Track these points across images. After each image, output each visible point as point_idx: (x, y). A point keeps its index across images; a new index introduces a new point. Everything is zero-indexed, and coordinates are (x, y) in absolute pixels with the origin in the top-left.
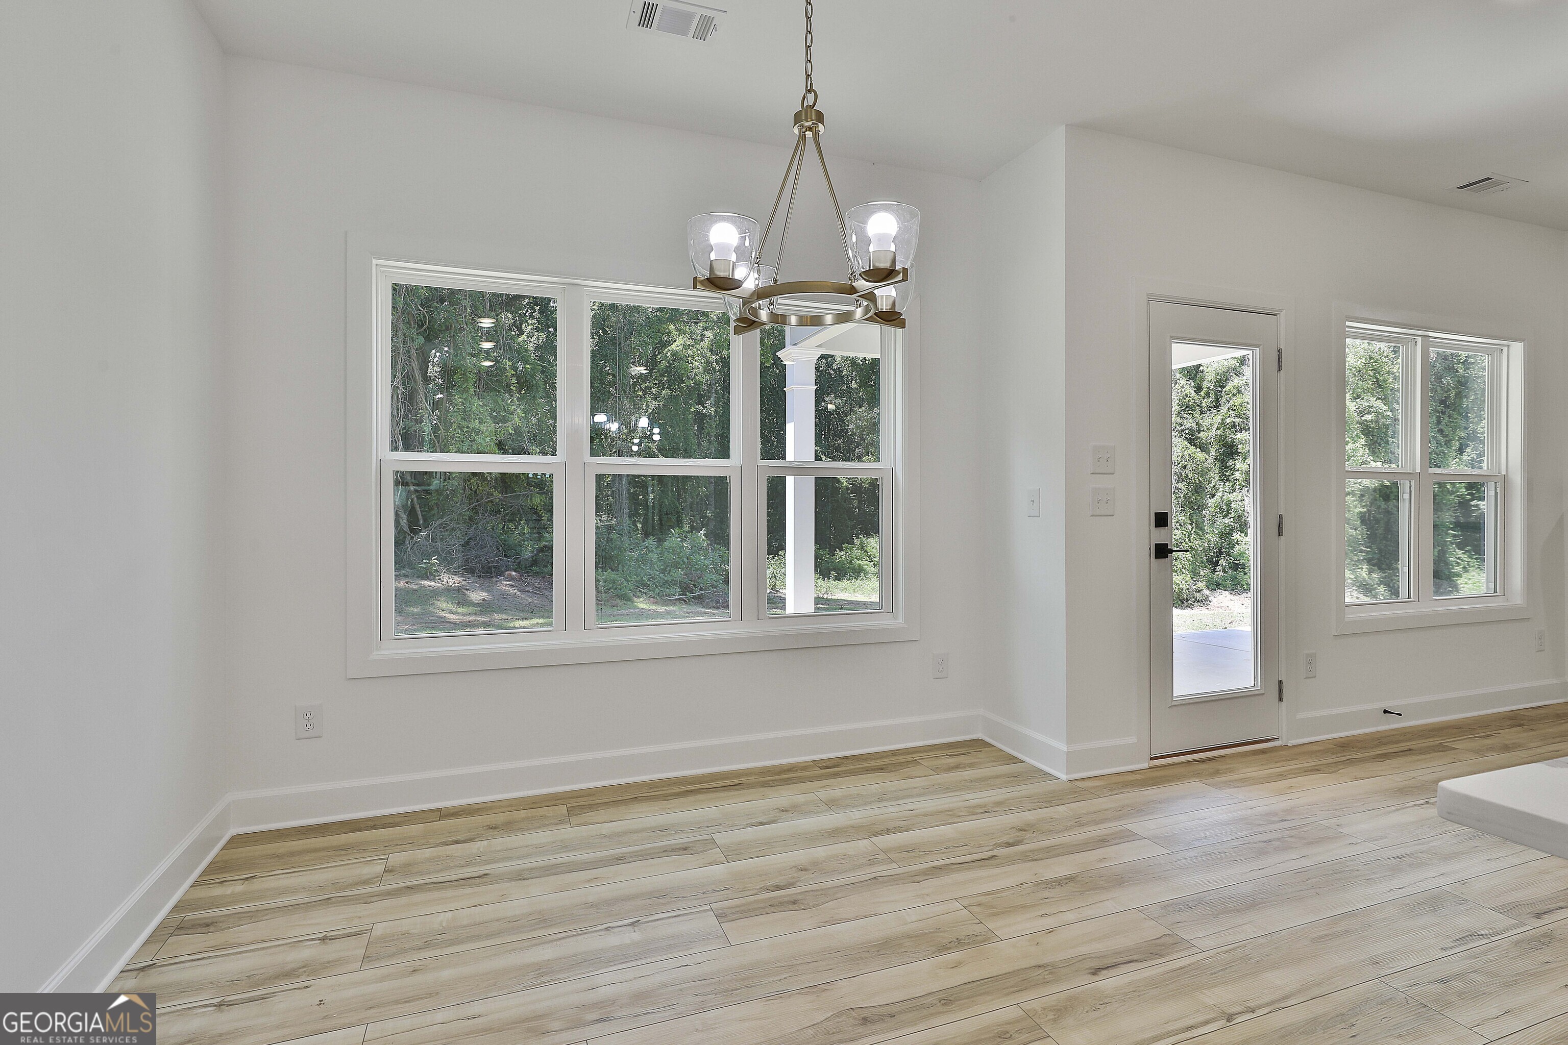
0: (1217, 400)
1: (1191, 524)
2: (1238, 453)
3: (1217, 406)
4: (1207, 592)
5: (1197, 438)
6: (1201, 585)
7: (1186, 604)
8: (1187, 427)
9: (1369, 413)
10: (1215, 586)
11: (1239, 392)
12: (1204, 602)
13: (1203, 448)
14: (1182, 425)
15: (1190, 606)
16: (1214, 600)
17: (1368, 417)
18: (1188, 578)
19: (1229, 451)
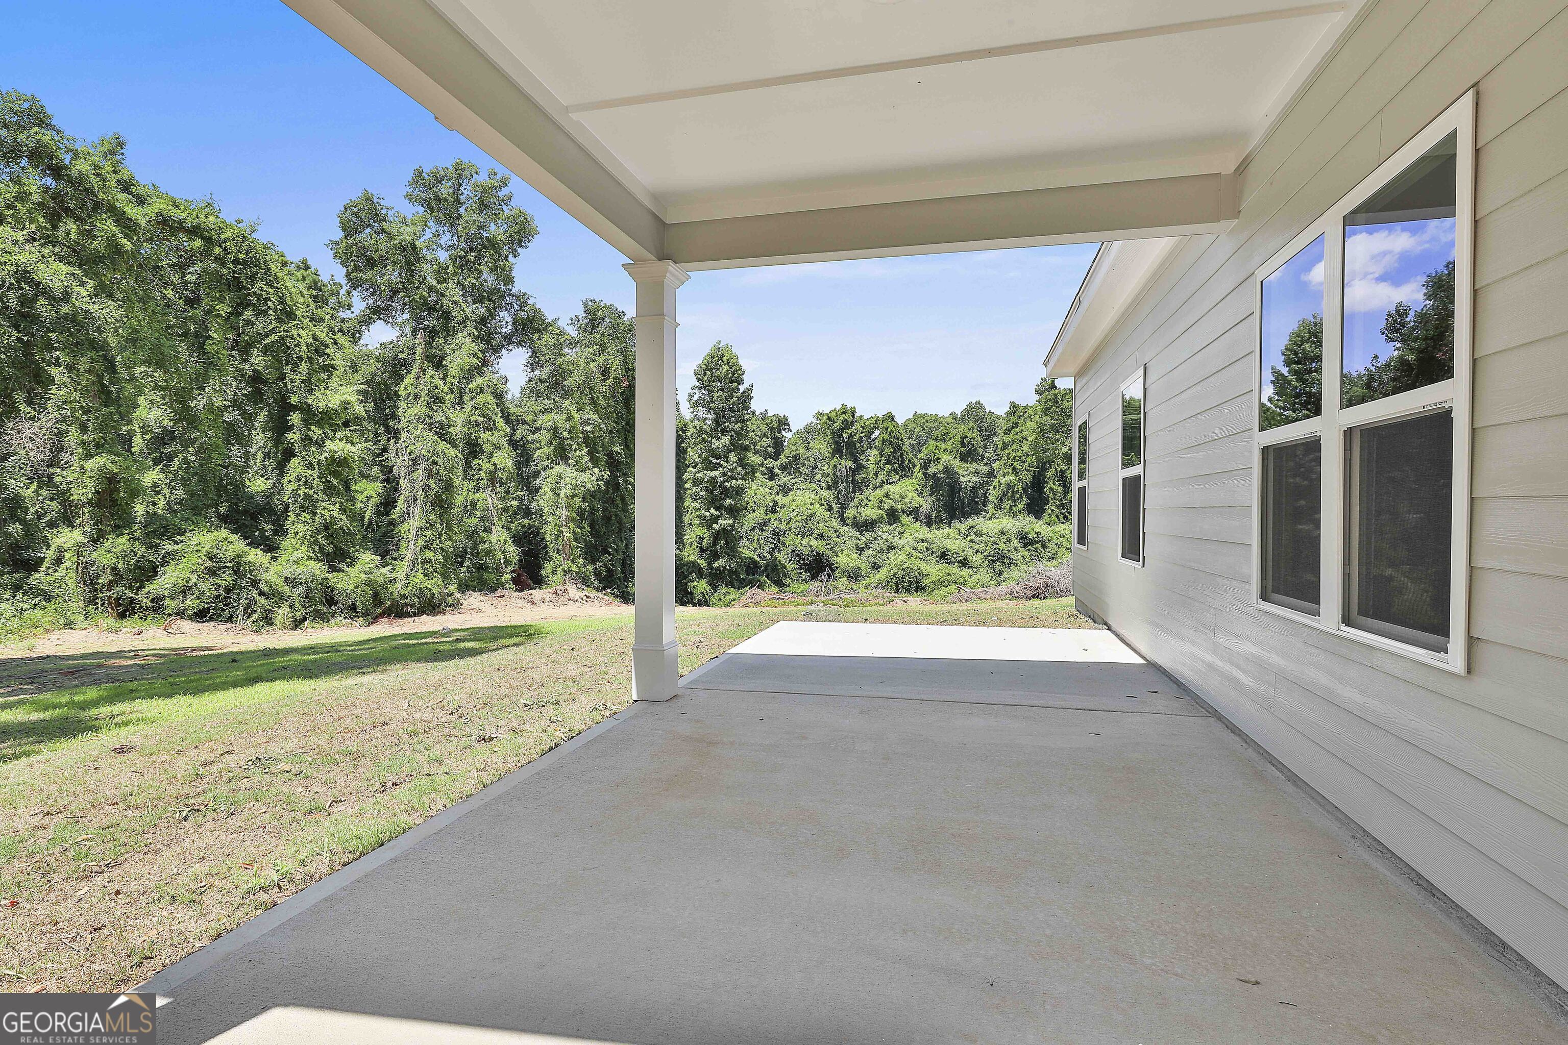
0: (461, 397)
1: (442, 525)
2: (483, 452)
3: (461, 403)
4: (458, 595)
5: (447, 433)
6: (452, 588)
7: (437, 610)
8: (437, 420)
9: (589, 424)
10: (464, 587)
11: (482, 391)
12: (456, 606)
13: (453, 444)
14: (431, 418)
15: (443, 612)
16: (465, 603)
17: (588, 428)
18: (440, 582)
19: (473, 449)
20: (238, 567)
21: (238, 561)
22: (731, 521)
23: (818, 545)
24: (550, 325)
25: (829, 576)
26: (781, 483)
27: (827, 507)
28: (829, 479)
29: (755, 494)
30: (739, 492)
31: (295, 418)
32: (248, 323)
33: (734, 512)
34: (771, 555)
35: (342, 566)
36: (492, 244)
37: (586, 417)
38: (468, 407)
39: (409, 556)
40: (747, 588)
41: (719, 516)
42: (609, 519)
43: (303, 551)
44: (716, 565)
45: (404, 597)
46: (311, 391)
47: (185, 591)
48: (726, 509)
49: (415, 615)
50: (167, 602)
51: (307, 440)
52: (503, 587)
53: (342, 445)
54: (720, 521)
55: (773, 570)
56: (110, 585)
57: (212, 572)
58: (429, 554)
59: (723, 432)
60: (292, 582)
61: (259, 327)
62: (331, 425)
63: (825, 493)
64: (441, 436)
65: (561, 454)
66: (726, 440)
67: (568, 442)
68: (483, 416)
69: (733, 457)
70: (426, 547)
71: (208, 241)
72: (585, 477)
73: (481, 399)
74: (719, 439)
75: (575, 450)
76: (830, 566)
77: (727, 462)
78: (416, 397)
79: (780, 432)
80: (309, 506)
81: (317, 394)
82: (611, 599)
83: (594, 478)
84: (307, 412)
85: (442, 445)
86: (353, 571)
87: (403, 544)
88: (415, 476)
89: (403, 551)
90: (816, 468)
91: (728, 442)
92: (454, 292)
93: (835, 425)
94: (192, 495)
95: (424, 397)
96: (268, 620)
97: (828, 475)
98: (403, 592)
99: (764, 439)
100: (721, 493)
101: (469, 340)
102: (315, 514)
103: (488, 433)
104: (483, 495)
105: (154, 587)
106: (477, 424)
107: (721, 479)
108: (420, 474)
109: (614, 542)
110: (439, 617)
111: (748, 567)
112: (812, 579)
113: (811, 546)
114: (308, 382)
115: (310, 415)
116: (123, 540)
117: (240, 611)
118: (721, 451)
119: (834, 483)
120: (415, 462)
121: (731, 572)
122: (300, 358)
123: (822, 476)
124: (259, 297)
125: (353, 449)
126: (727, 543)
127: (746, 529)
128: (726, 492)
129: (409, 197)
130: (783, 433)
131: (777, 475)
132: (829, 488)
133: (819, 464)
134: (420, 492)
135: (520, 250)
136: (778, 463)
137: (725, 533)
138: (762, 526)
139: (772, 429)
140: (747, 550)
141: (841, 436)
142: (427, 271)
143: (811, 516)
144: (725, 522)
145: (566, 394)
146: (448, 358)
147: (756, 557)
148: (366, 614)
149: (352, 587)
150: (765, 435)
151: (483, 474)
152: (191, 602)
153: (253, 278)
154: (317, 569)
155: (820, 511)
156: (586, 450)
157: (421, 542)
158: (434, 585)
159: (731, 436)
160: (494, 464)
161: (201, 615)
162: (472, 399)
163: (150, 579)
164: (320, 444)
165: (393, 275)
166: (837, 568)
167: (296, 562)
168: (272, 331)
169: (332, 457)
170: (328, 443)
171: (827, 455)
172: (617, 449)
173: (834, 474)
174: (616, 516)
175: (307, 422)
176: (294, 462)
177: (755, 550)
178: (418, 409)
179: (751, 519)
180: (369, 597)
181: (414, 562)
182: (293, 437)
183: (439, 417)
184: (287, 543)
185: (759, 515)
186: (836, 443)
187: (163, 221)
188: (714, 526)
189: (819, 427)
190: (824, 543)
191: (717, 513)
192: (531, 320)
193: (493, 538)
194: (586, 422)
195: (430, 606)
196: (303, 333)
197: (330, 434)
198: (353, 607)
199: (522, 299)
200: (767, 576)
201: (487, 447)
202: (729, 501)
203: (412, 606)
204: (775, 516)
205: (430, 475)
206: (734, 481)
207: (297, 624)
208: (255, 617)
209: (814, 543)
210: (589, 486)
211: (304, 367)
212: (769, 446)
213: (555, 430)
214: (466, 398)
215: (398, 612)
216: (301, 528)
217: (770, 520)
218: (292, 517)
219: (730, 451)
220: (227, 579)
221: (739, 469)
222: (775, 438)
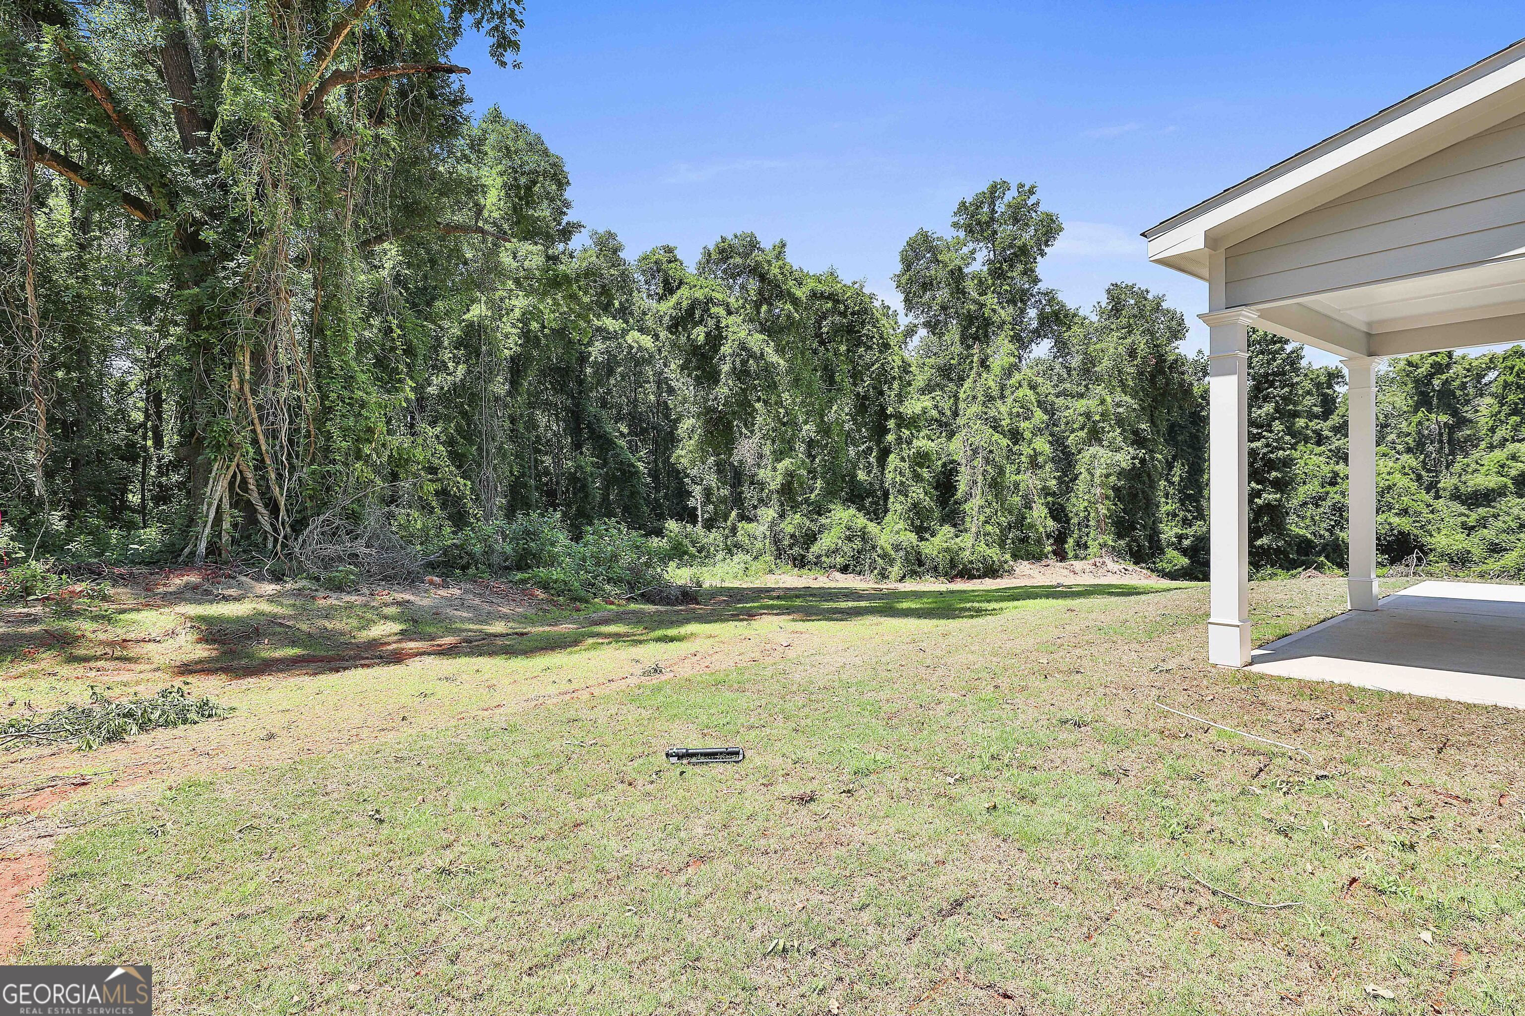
1: (997, 503)
4: (1012, 563)
5: (999, 425)
6: (1008, 556)
7: (996, 574)
10: (1015, 556)
11: (1020, 386)
12: (1011, 572)
13: (1003, 434)
15: (1002, 577)
16: (1017, 569)
17: (1121, 410)
18: (998, 551)
20: (864, 536)
21: (863, 530)
22: (1278, 496)
23: (1404, 524)
24: (1075, 315)
25: (1419, 559)
26: (1333, 447)
27: (1413, 476)
28: (1410, 440)
29: (1306, 464)
30: (1288, 463)
31: (891, 424)
32: (860, 357)
33: (1280, 485)
34: (1332, 534)
35: (927, 536)
36: (1024, 250)
37: (1117, 399)
38: (1009, 400)
39: (974, 530)
40: (1300, 569)
41: (1261, 490)
42: (1136, 495)
43: (901, 525)
44: (1259, 543)
45: (971, 562)
46: (901, 402)
47: (836, 551)
48: (1271, 482)
49: (979, 577)
50: (824, 559)
51: (899, 440)
52: (1047, 557)
53: (925, 442)
54: (1265, 495)
55: (1334, 551)
56: (791, 547)
57: (849, 539)
58: (989, 528)
59: (1266, 399)
60: (897, 548)
61: (867, 358)
62: (915, 427)
63: (1406, 458)
64: (995, 428)
65: (1095, 436)
66: (1269, 408)
67: (1101, 424)
68: (1022, 407)
69: (1277, 426)
70: (986, 522)
71: (836, 302)
72: (1119, 456)
73: (1020, 393)
74: (1260, 407)
75: (1108, 432)
76: (1421, 548)
77: (1271, 431)
78: (974, 397)
79: (1330, 386)
80: (903, 491)
81: (906, 403)
82: (1149, 573)
83: (1128, 457)
84: (899, 416)
85: (996, 436)
86: (936, 540)
87: (968, 519)
88: (975, 463)
89: (968, 525)
90: (1387, 426)
91: (1272, 411)
92: (990, 300)
93: (1419, 371)
94: (828, 484)
95: (981, 398)
96: (883, 576)
97: (1409, 434)
98: (971, 558)
99: (1308, 397)
100: (1265, 465)
101: (1006, 342)
102: (907, 496)
103: (1028, 422)
104: (1025, 477)
105: (815, 549)
106: (1018, 415)
107: (1265, 450)
108: (979, 462)
109: (1141, 518)
110: (998, 580)
111: (1299, 545)
112: (1392, 563)
113: (1390, 524)
114: (899, 395)
115: (902, 421)
116: (798, 516)
117: (867, 567)
118: (1263, 420)
119: (1418, 445)
120: (975, 452)
121: (1278, 550)
122: (894, 378)
123: (1398, 437)
124: (867, 335)
125: (933, 445)
126: (1272, 519)
127: (1295, 502)
128: (1271, 465)
129: (955, 225)
130: (1337, 388)
131: (1327, 437)
132: (1409, 450)
133: (1393, 422)
134: (980, 477)
135: (1046, 250)
136: (1329, 423)
137: (1268, 508)
138: (1317, 501)
139: (1318, 385)
140: (1297, 527)
141: (1430, 383)
142: (970, 286)
143: (1389, 488)
144: (1270, 497)
145: (1098, 380)
146: (991, 359)
147: (1309, 536)
148: (946, 575)
149: (935, 553)
150: (1309, 393)
151: (1023, 459)
152: (839, 560)
153: (863, 323)
154: (913, 537)
155: (1402, 482)
156: (1119, 431)
157: (982, 518)
158: (994, 553)
159: (1277, 402)
160: (1034, 449)
161: (844, 569)
162: (1013, 393)
163: (812, 542)
164: (909, 443)
165: (943, 294)
166: (1431, 550)
167: (898, 533)
168: (877, 361)
169: (918, 453)
170: (915, 441)
171: (1405, 409)
172: (1143, 426)
173: (1419, 433)
174: (1143, 492)
175: (899, 426)
176: (892, 457)
177: (1307, 528)
178: (975, 408)
179: (1303, 492)
180: (948, 561)
181: (978, 534)
182: (890, 438)
183: (992, 413)
184: (889, 517)
185: (1312, 488)
186: (1422, 393)
187: (815, 295)
188: (1256, 500)
189: (1391, 375)
190: (1411, 520)
191: (1260, 487)
192: (1056, 314)
193: (1035, 514)
194: (1119, 405)
195: (991, 571)
196: (895, 358)
197: (916, 434)
198: (935, 569)
199: (1050, 296)
200: (1327, 557)
201: (1027, 435)
202: (1274, 474)
203: (978, 570)
204: (1335, 489)
205: (987, 461)
206: (1281, 452)
207: (902, 579)
208: (876, 572)
209: (1395, 520)
210: (1124, 465)
211: (896, 385)
212: (1315, 405)
213: (1088, 415)
214: (1007, 393)
215: (967, 574)
216: (899, 507)
217: (1327, 493)
218: (892, 499)
219: (1274, 419)
220: (858, 544)
221: (1288, 438)
222: (1325, 395)
